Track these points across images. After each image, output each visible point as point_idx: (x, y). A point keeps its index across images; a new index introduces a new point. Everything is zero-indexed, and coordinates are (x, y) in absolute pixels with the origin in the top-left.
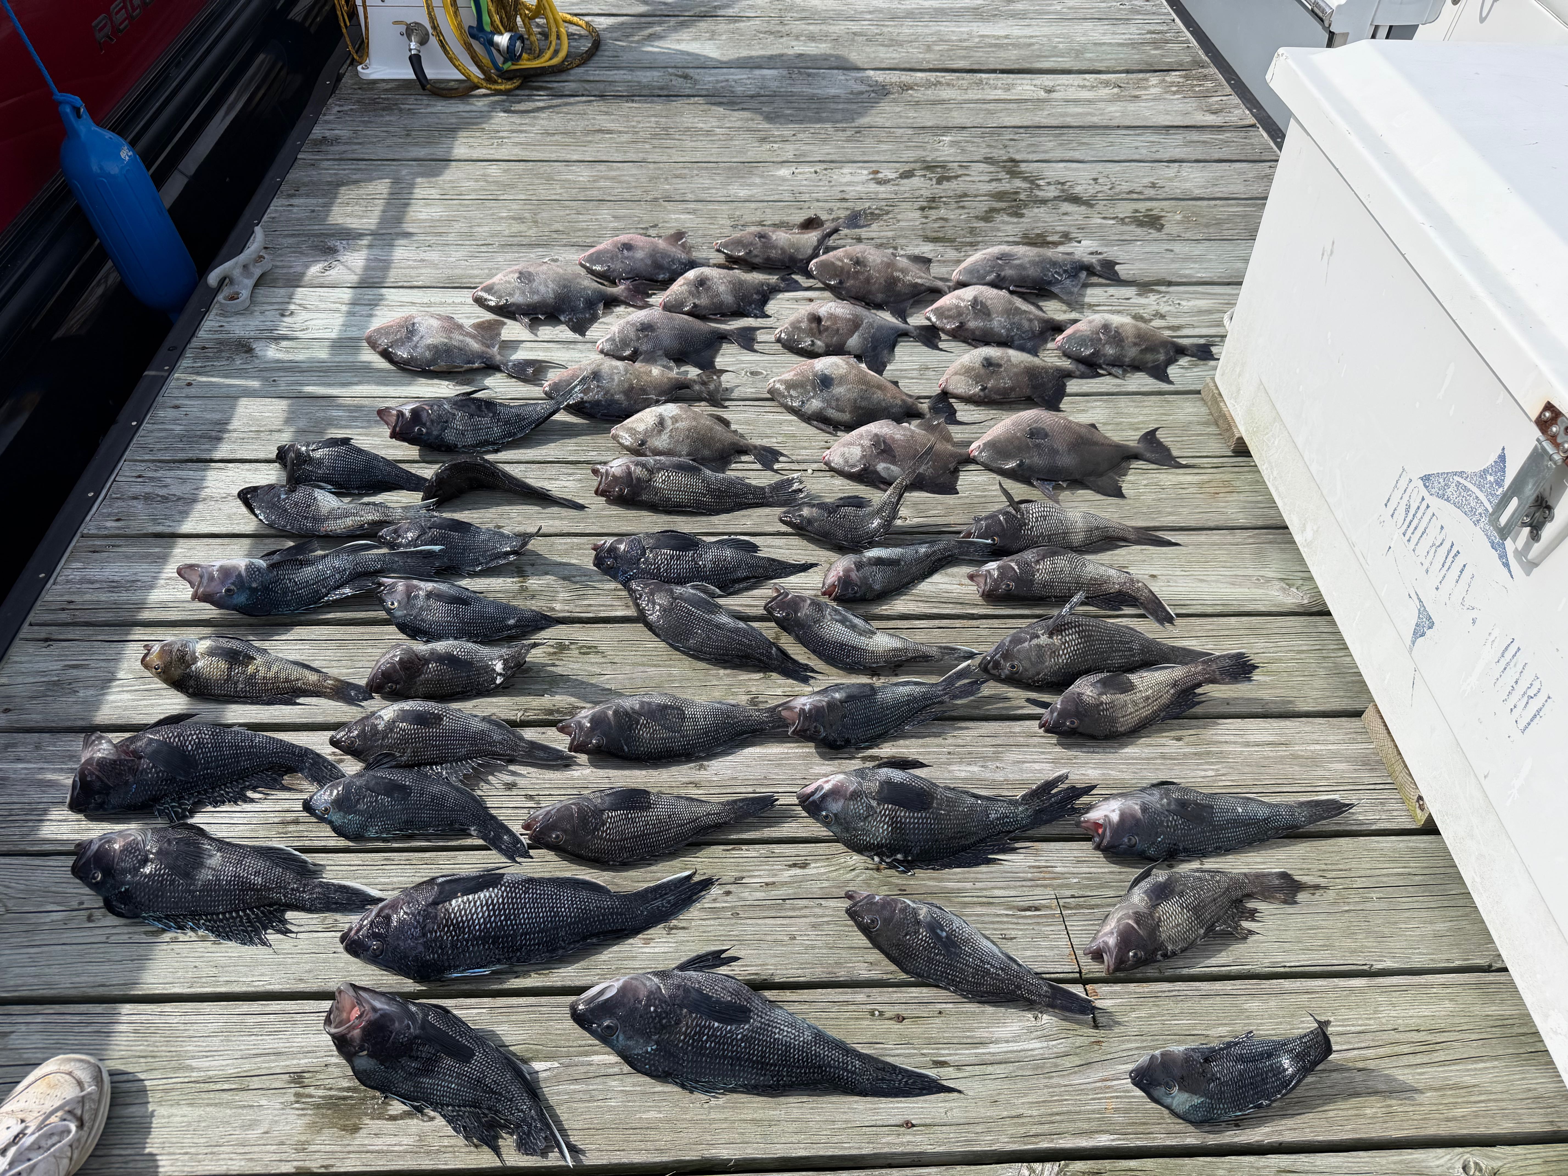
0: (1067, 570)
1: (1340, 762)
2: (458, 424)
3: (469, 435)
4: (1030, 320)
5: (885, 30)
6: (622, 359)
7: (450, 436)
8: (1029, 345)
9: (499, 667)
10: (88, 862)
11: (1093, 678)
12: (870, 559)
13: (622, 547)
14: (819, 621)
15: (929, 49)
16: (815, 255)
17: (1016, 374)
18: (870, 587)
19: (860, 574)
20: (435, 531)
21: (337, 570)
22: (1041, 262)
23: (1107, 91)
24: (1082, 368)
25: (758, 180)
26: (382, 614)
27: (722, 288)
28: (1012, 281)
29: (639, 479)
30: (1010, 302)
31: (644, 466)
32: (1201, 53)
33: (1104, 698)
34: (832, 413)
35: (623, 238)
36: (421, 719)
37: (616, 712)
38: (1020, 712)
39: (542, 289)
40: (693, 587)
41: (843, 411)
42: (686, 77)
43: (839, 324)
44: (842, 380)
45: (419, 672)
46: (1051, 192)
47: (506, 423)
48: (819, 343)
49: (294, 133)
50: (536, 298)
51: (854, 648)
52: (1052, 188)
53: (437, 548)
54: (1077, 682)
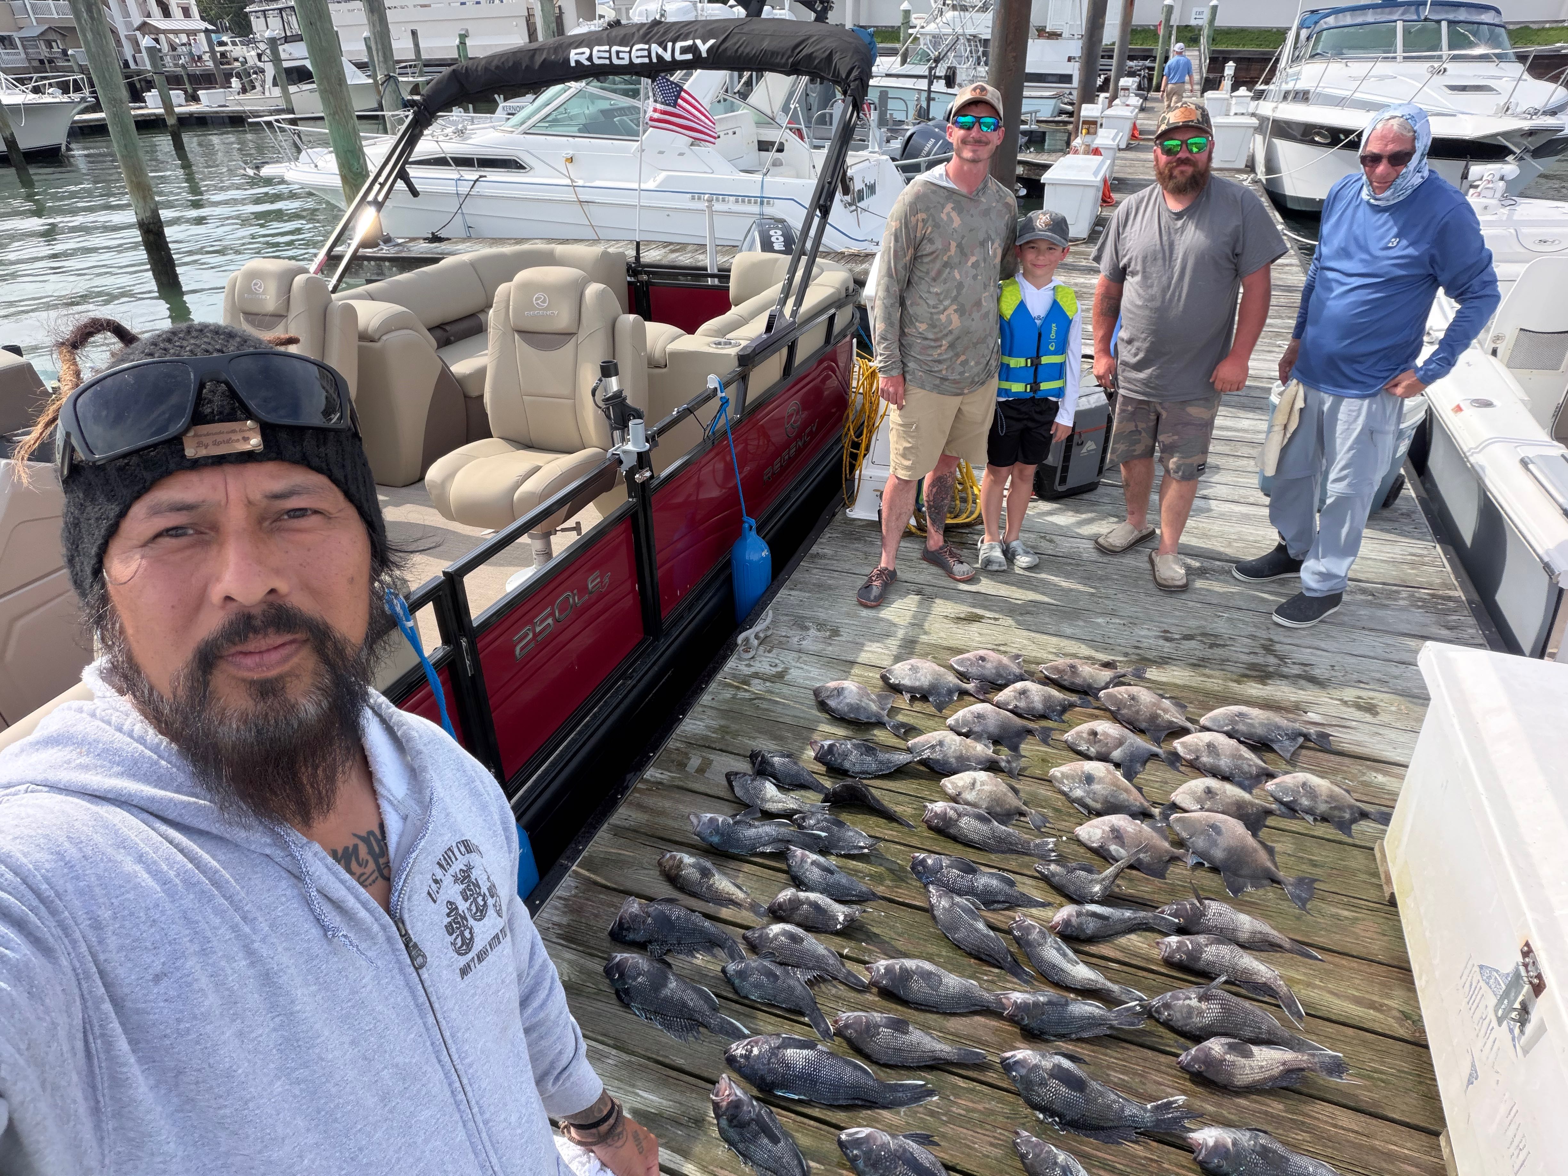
0: (1227, 957)
1: (1412, 1165)
2: (852, 758)
3: (857, 766)
4: (1250, 766)
5: (1201, 525)
6: (959, 734)
7: (847, 765)
8: (1247, 783)
9: (841, 918)
10: (612, 967)
11: (1224, 1040)
12: (1088, 911)
13: (930, 862)
14: (1041, 945)
15: (1230, 545)
16: (1106, 687)
17: (1228, 804)
18: (1083, 930)
19: (1078, 920)
20: (825, 824)
21: (767, 834)
22: (1268, 724)
23: (1363, 597)
24: (1283, 809)
25: (1081, 623)
26: (784, 867)
27: (1036, 699)
28: (1243, 734)
29: (950, 818)
30: (1238, 750)
31: (956, 811)
32: (1452, 576)
33: (1228, 1057)
34: (1089, 801)
35: (982, 653)
36: (793, 938)
37: (901, 968)
38: (1168, 1049)
39: (923, 679)
40: (967, 900)
41: (1097, 802)
42: (1051, 541)
43: (1109, 740)
44: (1101, 781)
45: (797, 908)
46: (1296, 670)
47: (881, 762)
48: (1092, 749)
49: (801, 548)
50: (917, 684)
51: (1062, 970)
52: (1297, 667)
53: (823, 834)
54: (1212, 1040)
